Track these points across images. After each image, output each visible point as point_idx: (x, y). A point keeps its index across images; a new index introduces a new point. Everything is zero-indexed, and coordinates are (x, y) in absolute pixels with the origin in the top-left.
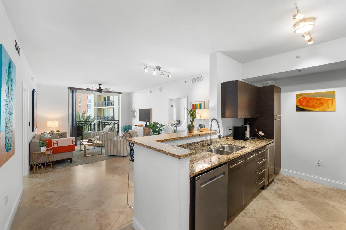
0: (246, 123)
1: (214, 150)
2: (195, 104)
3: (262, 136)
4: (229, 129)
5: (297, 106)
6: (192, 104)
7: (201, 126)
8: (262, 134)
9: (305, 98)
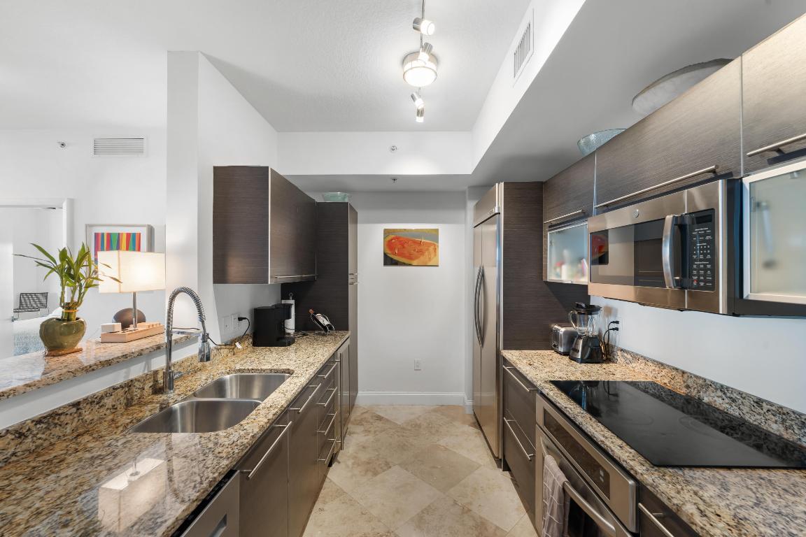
0: (284, 296)
1: (182, 408)
2: (109, 235)
3: (324, 328)
4: (240, 319)
5: (385, 255)
6: (97, 235)
7: (126, 319)
8: (326, 322)
9: (397, 238)
